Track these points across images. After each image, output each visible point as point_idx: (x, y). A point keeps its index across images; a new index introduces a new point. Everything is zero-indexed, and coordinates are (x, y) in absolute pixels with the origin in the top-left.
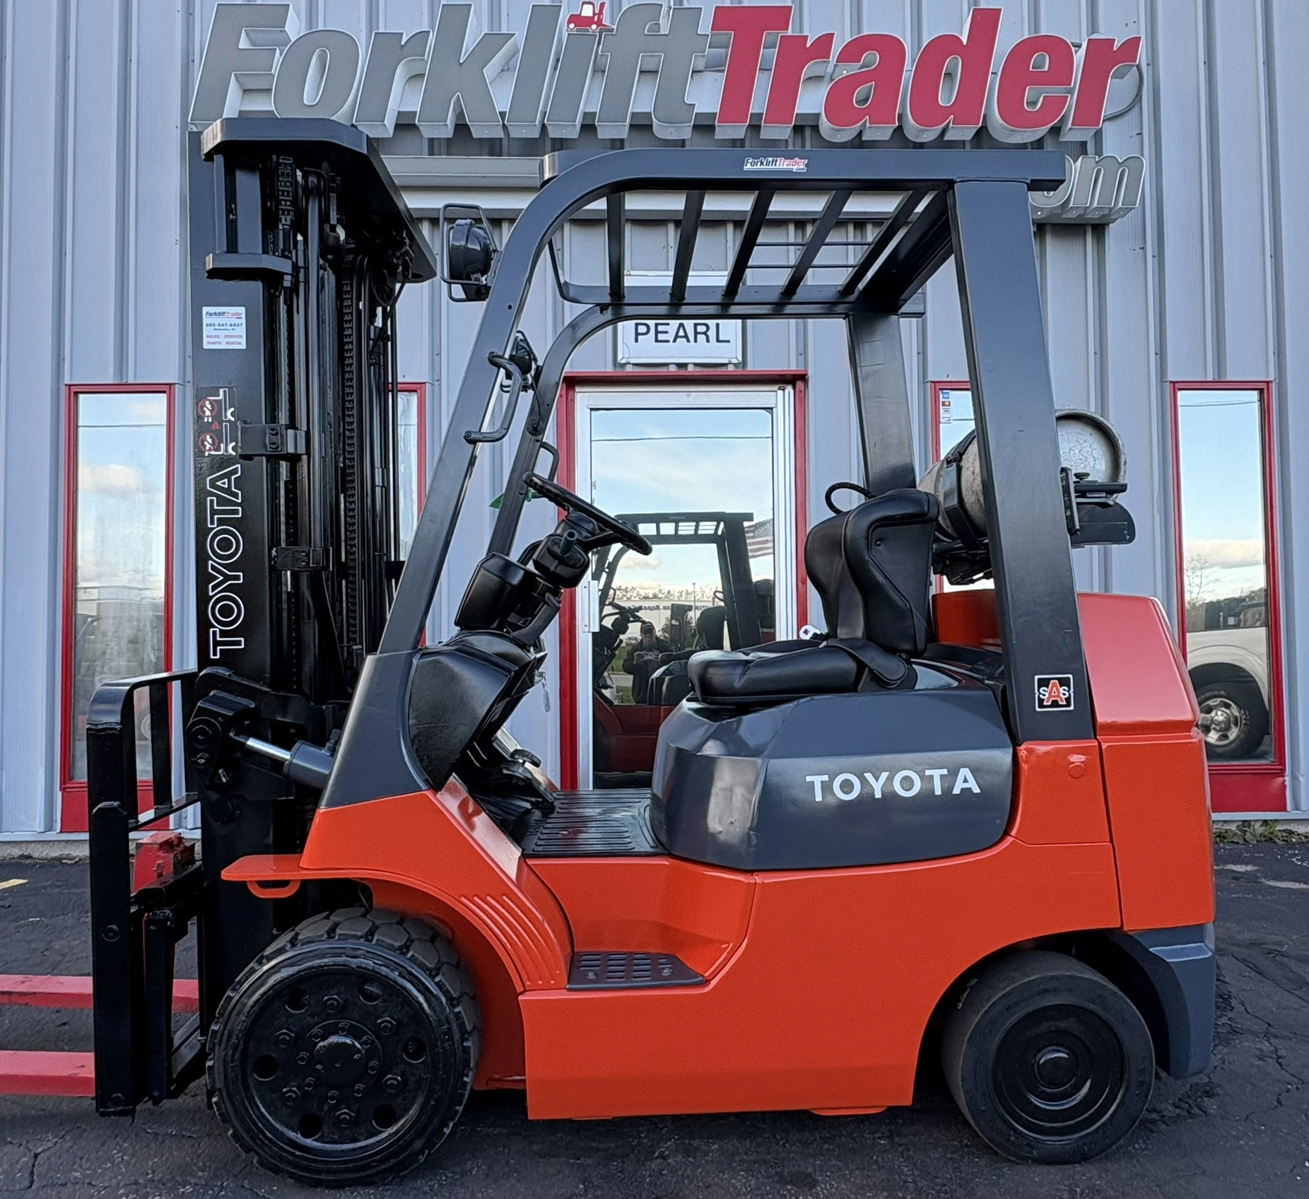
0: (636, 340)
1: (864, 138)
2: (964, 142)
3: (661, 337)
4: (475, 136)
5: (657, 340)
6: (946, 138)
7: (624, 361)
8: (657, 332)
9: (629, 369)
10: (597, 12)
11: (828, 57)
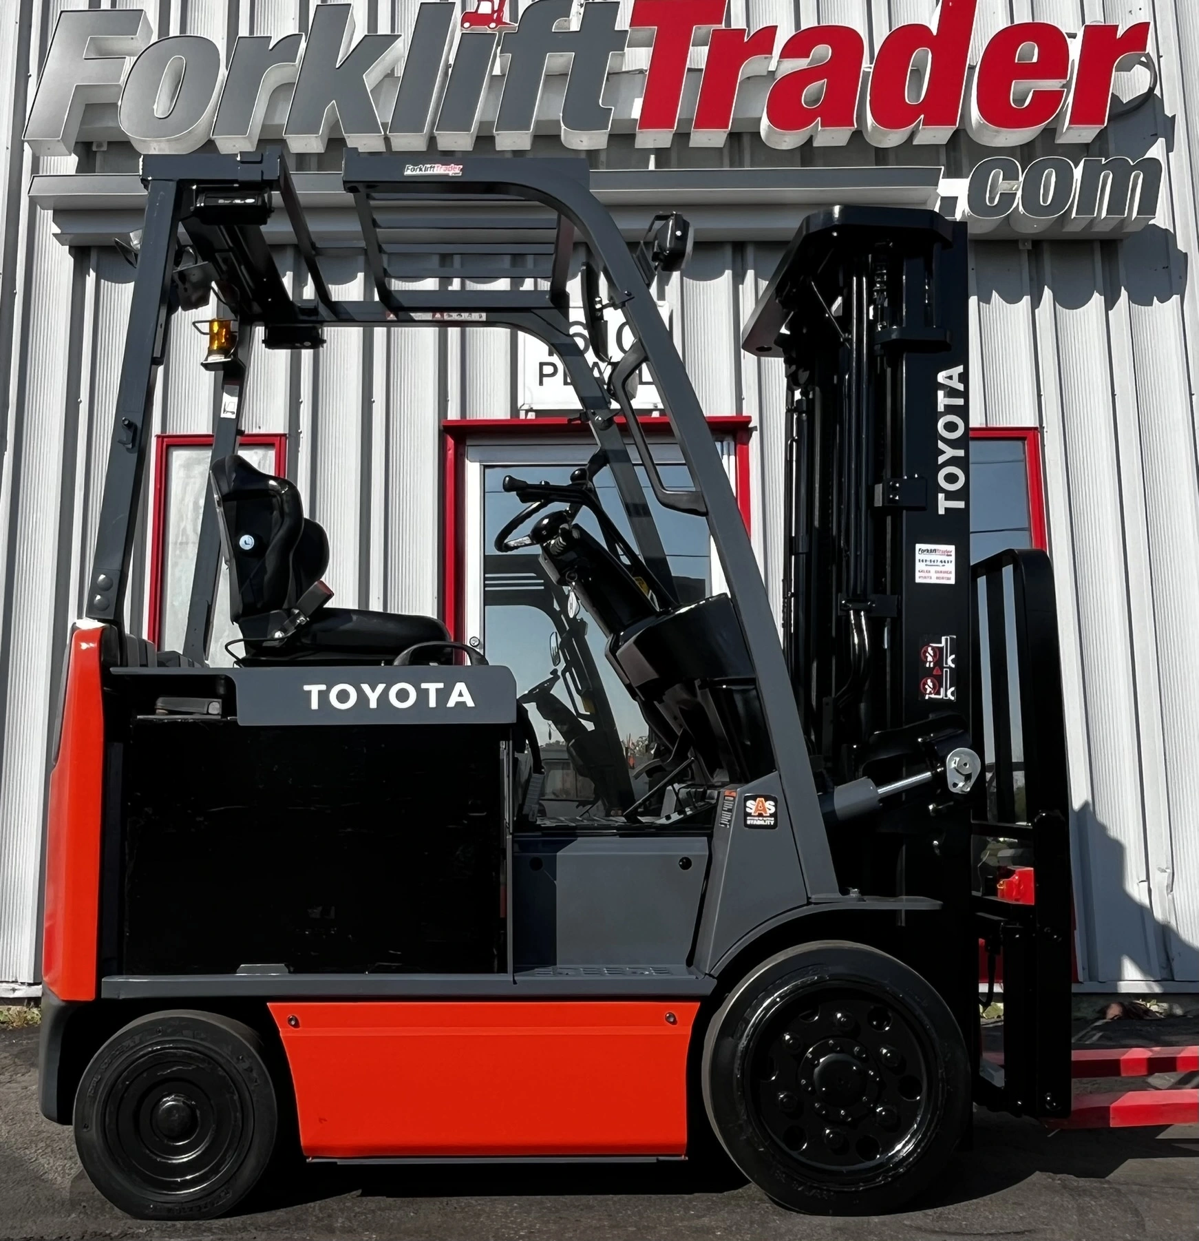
0: (541, 383)
1: (815, 144)
2: (939, 146)
6: (915, 143)
7: (526, 407)
9: (531, 416)
10: (496, 8)
11: (771, 54)
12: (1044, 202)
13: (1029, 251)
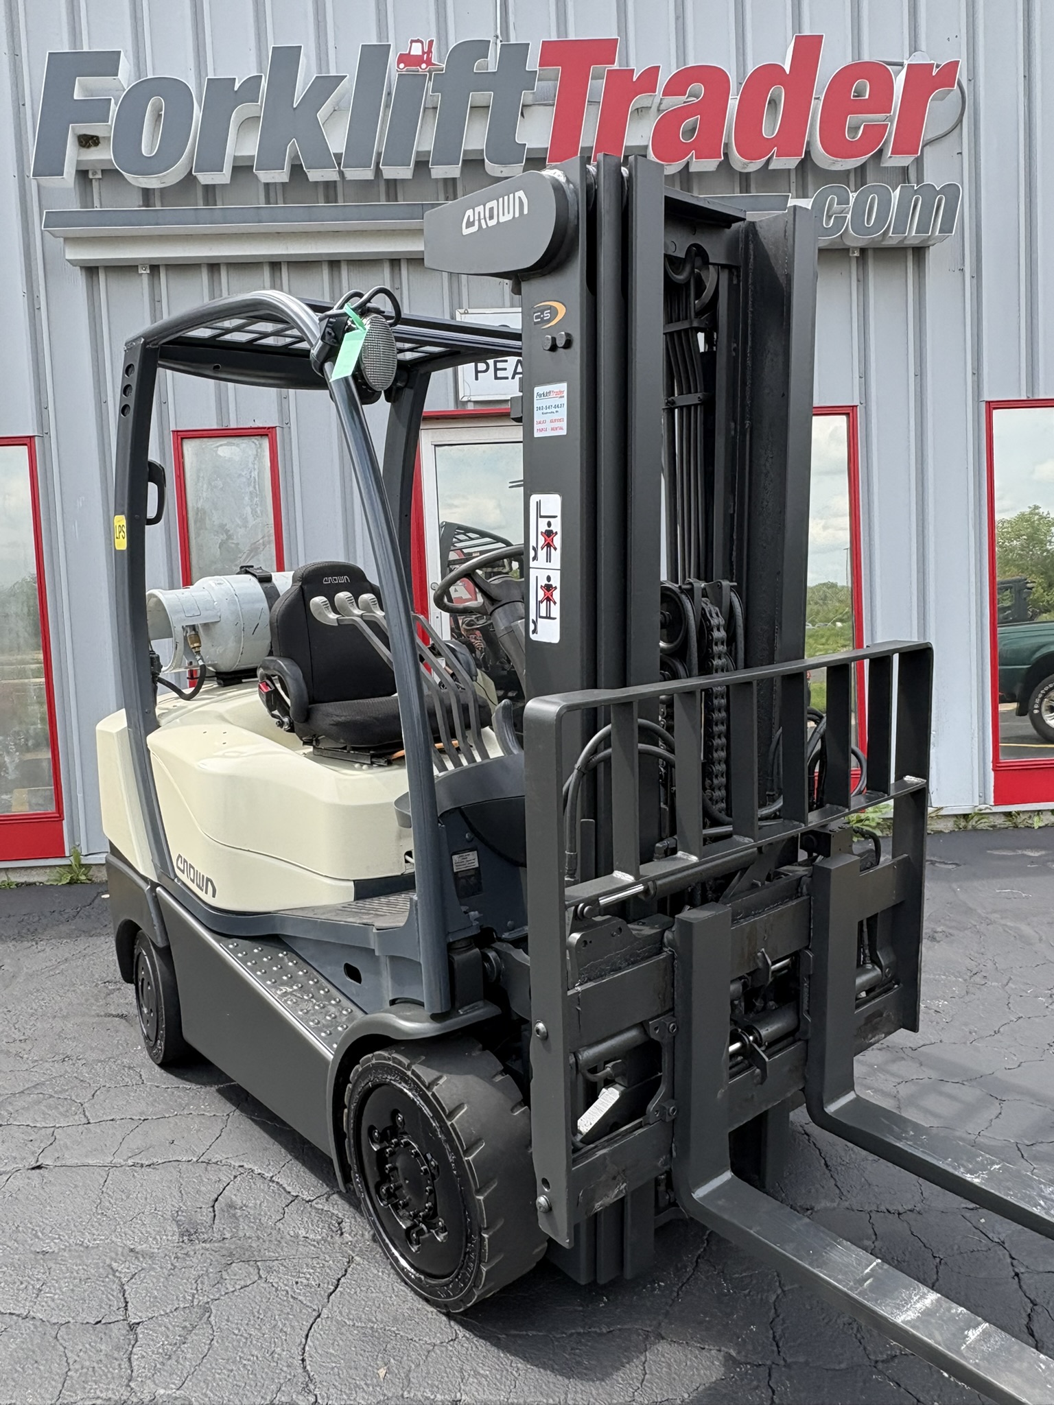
0: (477, 379)
1: (692, 169)
2: (789, 170)
3: (500, 374)
4: (311, 180)
5: (496, 378)
6: (770, 168)
7: (465, 399)
8: (496, 369)
9: (470, 407)
10: (426, 50)
11: (655, 92)
12: (868, 224)
13: (857, 257)
